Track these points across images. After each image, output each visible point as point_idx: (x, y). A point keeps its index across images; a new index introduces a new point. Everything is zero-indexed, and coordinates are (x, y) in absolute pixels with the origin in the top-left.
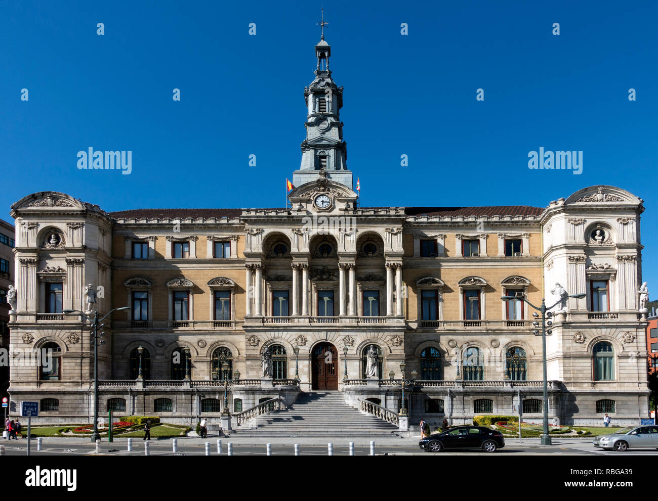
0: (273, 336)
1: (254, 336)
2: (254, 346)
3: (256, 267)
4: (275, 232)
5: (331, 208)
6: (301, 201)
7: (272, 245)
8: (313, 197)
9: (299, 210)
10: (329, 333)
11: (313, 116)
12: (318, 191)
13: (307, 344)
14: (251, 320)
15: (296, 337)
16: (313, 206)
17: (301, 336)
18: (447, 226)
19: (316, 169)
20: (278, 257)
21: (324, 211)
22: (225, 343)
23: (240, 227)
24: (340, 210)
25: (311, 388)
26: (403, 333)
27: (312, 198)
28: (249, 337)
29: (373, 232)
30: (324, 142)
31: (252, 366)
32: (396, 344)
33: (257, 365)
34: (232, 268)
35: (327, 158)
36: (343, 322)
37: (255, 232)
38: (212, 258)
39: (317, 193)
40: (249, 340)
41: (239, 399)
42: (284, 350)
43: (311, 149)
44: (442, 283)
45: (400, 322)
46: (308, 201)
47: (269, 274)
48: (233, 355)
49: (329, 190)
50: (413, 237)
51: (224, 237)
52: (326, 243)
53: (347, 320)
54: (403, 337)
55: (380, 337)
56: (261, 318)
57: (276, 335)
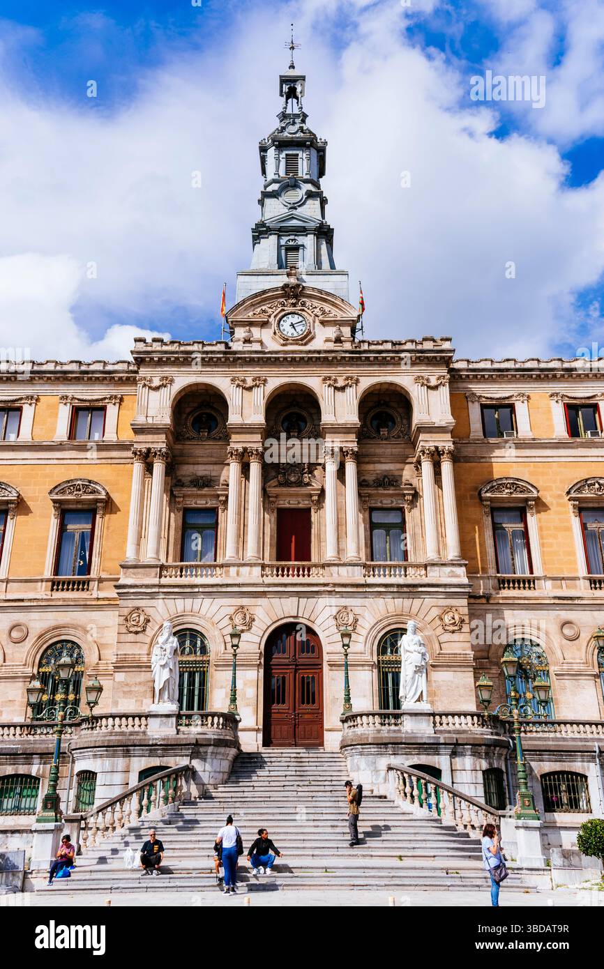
0: (180, 609)
1: (138, 608)
2: (137, 633)
3: (156, 454)
4: (197, 384)
5: (307, 337)
6: (251, 324)
7: (189, 414)
8: (275, 317)
9: (247, 341)
10: (303, 601)
11: (274, 181)
12: (284, 305)
13: (254, 628)
14: (136, 570)
15: (231, 610)
16: (275, 333)
17: (242, 607)
18: (531, 376)
19: (279, 268)
20: (200, 439)
21: (296, 342)
22: (72, 631)
23: (128, 379)
24: (327, 340)
25: (260, 742)
26: (464, 602)
27: (271, 319)
28: (126, 611)
29: (391, 384)
30: (294, 223)
31: (127, 685)
32: (452, 628)
33: (140, 683)
34: (104, 461)
35: (301, 251)
36: (335, 575)
37: (156, 382)
38: (66, 440)
39: (283, 310)
40: (126, 620)
41: (90, 772)
42: (202, 642)
43: (271, 234)
44: (535, 492)
45: (458, 576)
46: (264, 324)
47: (179, 473)
48: (86, 660)
49: (303, 304)
50: (467, 398)
51: (94, 398)
52: (296, 410)
53: (343, 570)
54: (466, 611)
55: (414, 610)
56: (156, 566)
57: (188, 608)
